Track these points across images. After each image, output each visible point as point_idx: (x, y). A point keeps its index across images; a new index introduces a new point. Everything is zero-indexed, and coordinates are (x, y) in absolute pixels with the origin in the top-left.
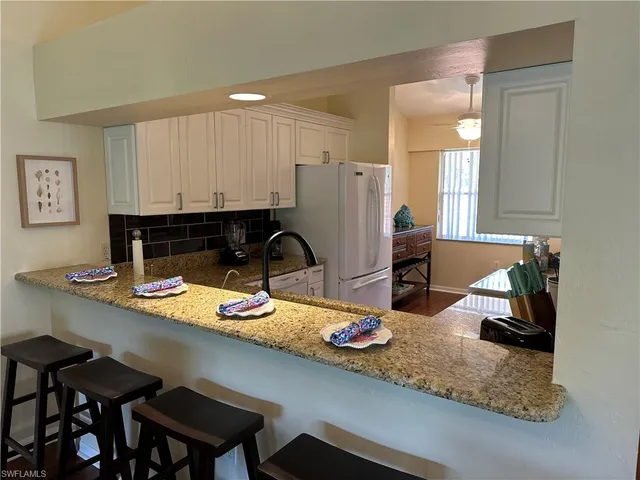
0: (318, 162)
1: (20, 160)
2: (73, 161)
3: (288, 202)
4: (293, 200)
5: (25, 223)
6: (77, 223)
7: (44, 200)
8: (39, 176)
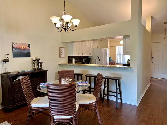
0: (96, 48)
1: (60, 48)
2: (65, 48)
3: (91, 55)
4: (92, 55)
5: (60, 57)
6: (65, 57)
7: (62, 53)
8: (61, 50)
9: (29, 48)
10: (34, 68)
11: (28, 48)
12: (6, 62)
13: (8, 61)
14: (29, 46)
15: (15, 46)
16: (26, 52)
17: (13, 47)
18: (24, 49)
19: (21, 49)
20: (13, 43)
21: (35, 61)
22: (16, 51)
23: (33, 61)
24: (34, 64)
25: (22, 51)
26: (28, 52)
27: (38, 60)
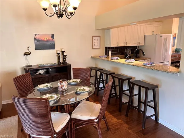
0: (151, 34)
1: (92, 37)
2: (100, 37)
4: (143, 44)
5: (93, 48)
6: (100, 48)
7: (95, 44)
8: (95, 40)
9: (53, 39)
10: (59, 62)
11: (51, 39)
12: (27, 55)
13: (30, 54)
14: (53, 36)
15: (37, 37)
16: (49, 43)
17: (35, 39)
18: (47, 41)
19: (44, 41)
20: (34, 35)
21: (60, 53)
22: (38, 43)
23: (58, 53)
24: (59, 57)
25: (45, 43)
26: (52, 44)
27: (63, 52)
